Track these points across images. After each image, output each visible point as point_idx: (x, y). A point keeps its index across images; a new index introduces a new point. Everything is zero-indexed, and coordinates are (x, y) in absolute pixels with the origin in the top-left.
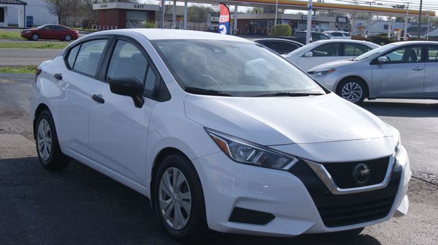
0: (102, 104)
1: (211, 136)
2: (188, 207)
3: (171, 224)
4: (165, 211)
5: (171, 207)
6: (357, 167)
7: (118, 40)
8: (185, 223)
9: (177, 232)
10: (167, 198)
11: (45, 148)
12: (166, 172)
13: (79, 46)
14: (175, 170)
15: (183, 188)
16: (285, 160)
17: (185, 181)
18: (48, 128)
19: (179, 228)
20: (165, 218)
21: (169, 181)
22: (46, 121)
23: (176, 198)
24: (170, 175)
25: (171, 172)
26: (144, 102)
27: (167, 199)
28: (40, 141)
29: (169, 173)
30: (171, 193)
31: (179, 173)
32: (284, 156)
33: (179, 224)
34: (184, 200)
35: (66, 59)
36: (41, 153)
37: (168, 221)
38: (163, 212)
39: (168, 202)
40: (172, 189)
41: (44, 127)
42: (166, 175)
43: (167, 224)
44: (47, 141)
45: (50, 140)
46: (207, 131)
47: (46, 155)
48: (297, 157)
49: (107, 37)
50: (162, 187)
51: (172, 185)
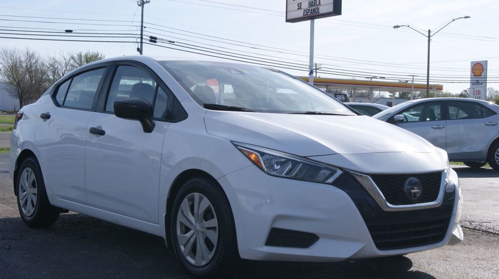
0: (102, 137)
1: (239, 149)
2: (214, 237)
3: (192, 261)
4: (185, 247)
5: (192, 241)
6: (408, 180)
7: (118, 66)
8: (210, 257)
9: (201, 269)
10: (187, 230)
11: (29, 202)
12: (186, 200)
13: (70, 81)
14: (197, 195)
15: (207, 215)
16: (328, 172)
17: (209, 206)
18: (33, 177)
19: (204, 263)
20: (185, 255)
21: (188, 210)
22: (30, 169)
23: (198, 228)
24: (191, 203)
25: (192, 200)
26: (154, 125)
27: (186, 232)
28: (22, 194)
29: (189, 200)
30: (192, 223)
31: (201, 199)
32: (326, 168)
33: (203, 259)
34: (208, 228)
35: (54, 96)
36: (23, 209)
37: (189, 258)
38: (182, 248)
39: (188, 235)
40: (193, 219)
41: (27, 176)
42: (185, 204)
43: (187, 261)
44: (30, 193)
45: (35, 191)
46: (234, 144)
47: (29, 211)
48: (341, 169)
49: (104, 65)
50: (180, 218)
51: (193, 214)
